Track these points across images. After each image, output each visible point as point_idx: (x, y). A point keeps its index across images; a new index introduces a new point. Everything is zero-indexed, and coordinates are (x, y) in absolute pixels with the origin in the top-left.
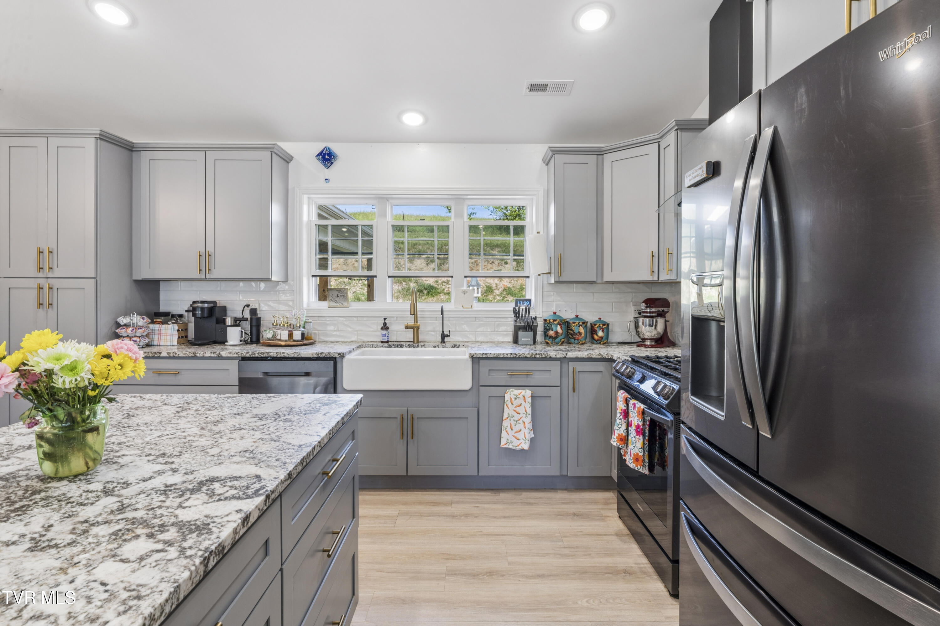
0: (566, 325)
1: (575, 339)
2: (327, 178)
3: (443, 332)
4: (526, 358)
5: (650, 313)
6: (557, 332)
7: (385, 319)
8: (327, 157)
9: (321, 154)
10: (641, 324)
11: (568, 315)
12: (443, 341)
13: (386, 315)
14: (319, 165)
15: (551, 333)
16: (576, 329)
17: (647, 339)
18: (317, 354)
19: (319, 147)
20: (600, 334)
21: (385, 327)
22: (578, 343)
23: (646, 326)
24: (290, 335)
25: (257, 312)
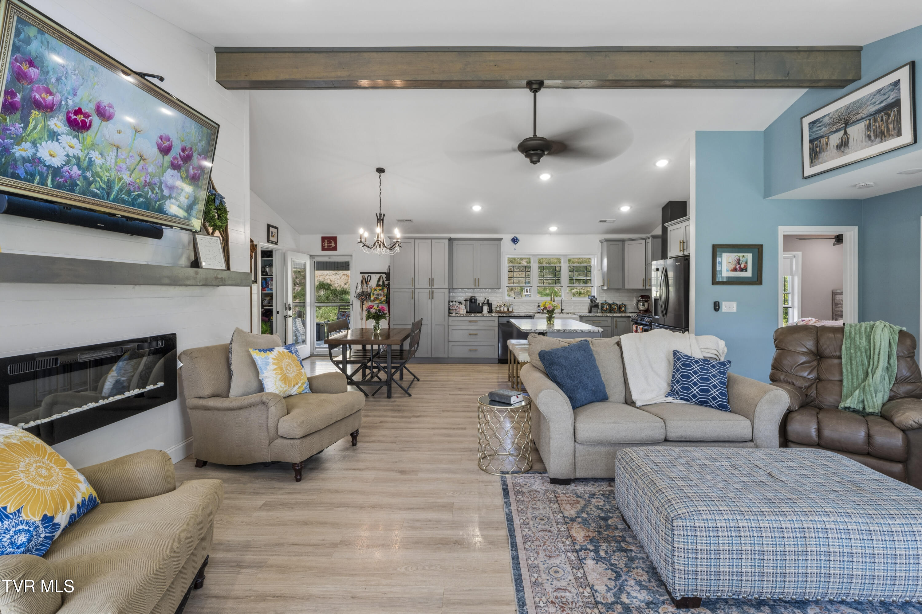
0: (610, 305)
1: (614, 310)
2: (515, 248)
3: (561, 308)
5: (642, 300)
6: (606, 308)
7: (539, 303)
8: (515, 240)
9: (513, 239)
10: (639, 305)
11: (610, 302)
12: (562, 312)
14: (512, 243)
15: (604, 308)
16: (614, 307)
17: (641, 311)
18: (526, 315)
19: (512, 236)
20: (623, 309)
21: (539, 306)
22: (616, 312)
23: (641, 306)
24: (508, 309)
25: (488, 300)
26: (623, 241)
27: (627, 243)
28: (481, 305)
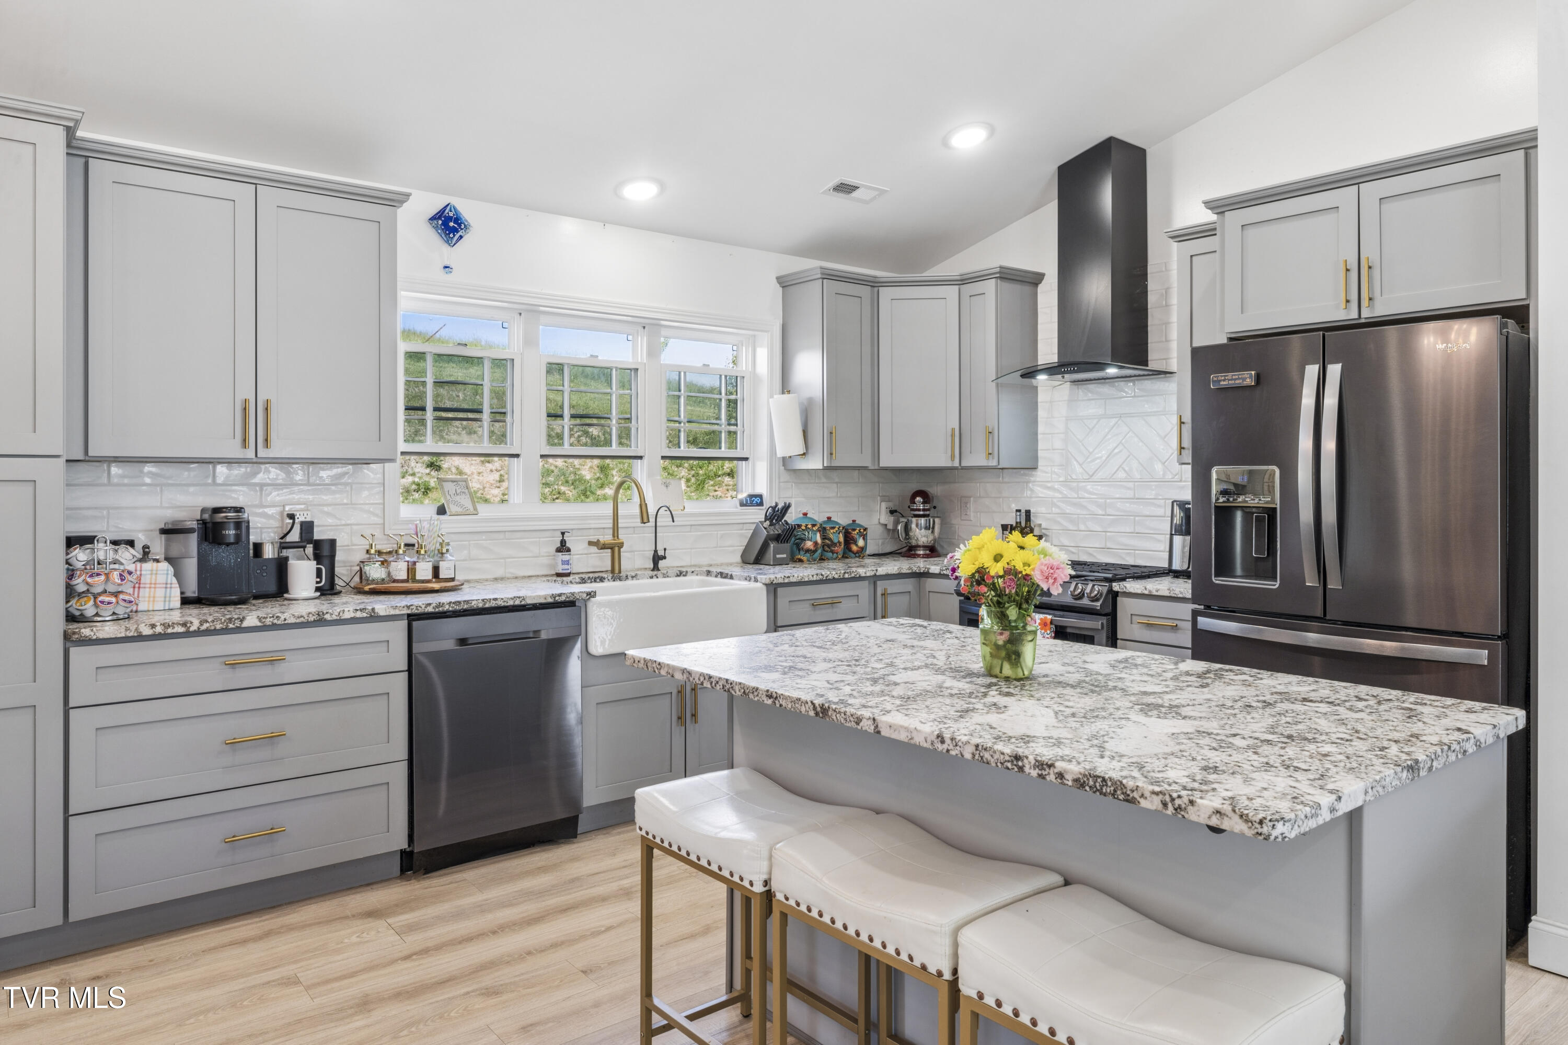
0: (823, 531)
1: (833, 552)
2: (447, 264)
3: (656, 551)
4: (834, 580)
5: (924, 510)
6: (816, 543)
7: (563, 534)
8: (451, 224)
9: (440, 218)
10: (914, 526)
11: (820, 518)
12: (656, 567)
13: (563, 527)
16: (835, 538)
17: (919, 546)
18: (553, 596)
19: (435, 203)
20: (861, 543)
21: (563, 548)
22: (835, 559)
23: (921, 530)
24: (436, 570)
25: (307, 528)
26: (874, 284)
27: (886, 294)
28: (269, 552)
